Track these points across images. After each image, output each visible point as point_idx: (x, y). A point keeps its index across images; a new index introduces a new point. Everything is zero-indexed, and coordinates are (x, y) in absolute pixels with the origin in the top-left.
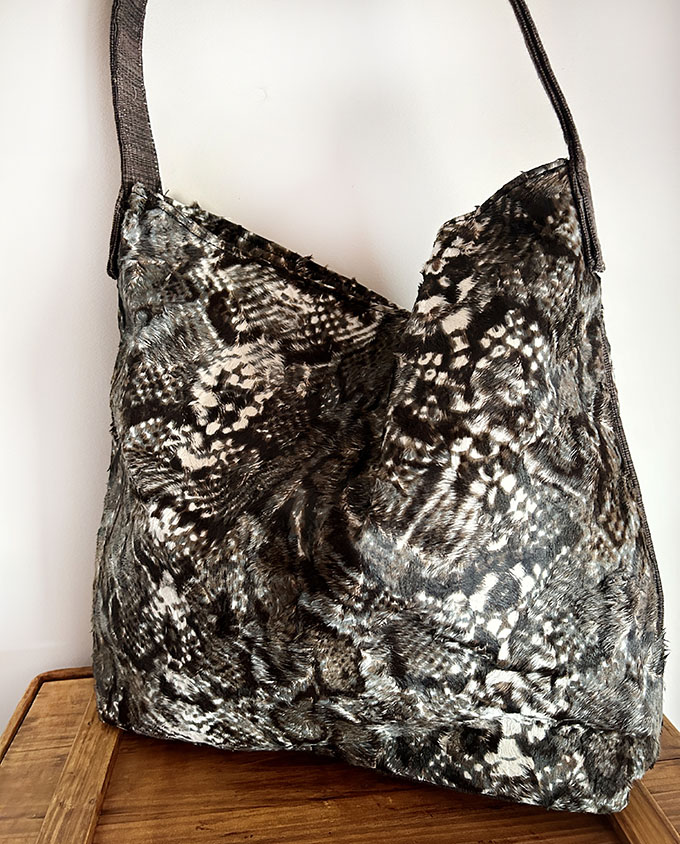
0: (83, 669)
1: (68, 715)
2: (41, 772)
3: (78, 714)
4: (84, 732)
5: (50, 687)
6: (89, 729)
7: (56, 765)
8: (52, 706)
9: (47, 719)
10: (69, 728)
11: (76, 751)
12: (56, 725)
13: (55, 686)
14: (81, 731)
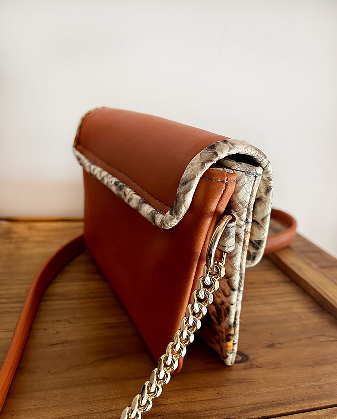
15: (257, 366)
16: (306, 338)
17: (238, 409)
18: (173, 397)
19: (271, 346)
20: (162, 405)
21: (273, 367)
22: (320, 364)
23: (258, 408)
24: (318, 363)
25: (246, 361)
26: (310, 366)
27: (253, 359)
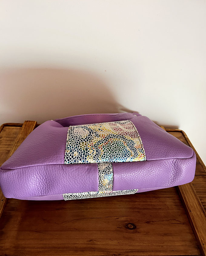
0: (18, 124)
1: (12, 138)
2: (2, 155)
3: (15, 138)
4: (16, 144)
5: (7, 128)
6: (17, 144)
7: (7, 153)
8: (7, 134)
9: (5, 138)
10: (11, 142)
11: (13, 150)
12: (8, 140)
13: (8, 128)
14: (15, 144)
15: (138, 232)
16: (166, 220)
17: (124, 251)
18: (100, 241)
19: (148, 222)
20: (95, 244)
21: (145, 233)
22: (167, 235)
23: (133, 252)
24: (166, 235)
25: (135, 229)
26: (162, 235)
27: (138, 228)
